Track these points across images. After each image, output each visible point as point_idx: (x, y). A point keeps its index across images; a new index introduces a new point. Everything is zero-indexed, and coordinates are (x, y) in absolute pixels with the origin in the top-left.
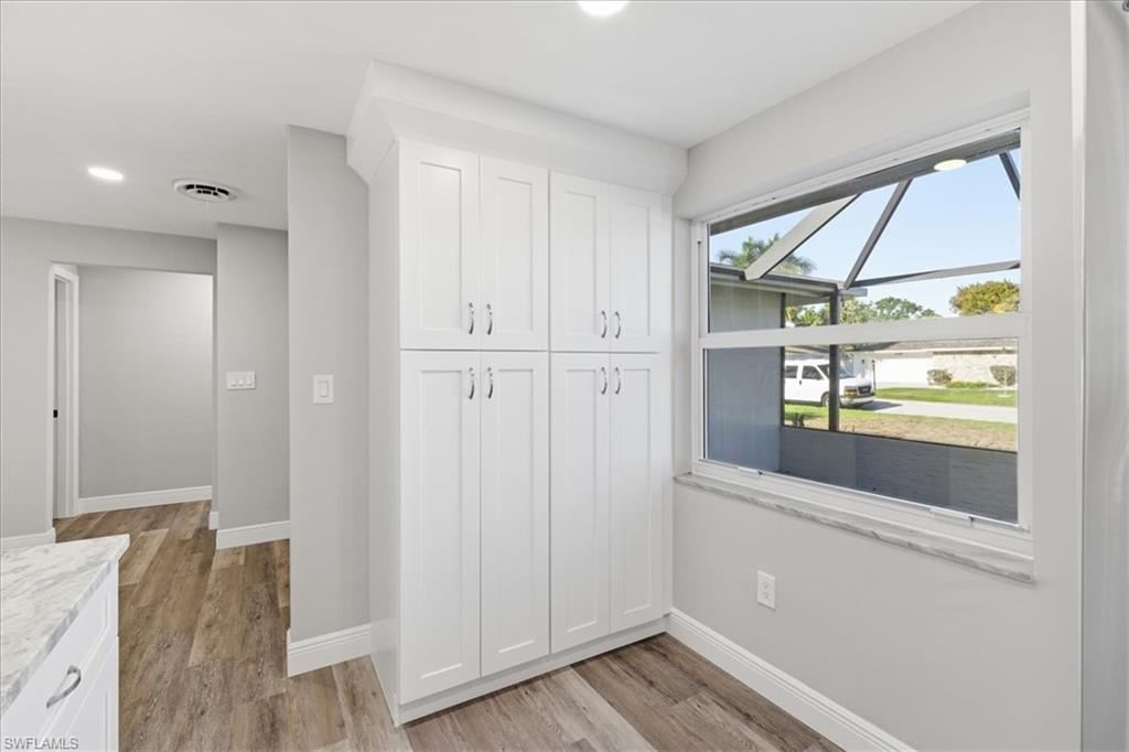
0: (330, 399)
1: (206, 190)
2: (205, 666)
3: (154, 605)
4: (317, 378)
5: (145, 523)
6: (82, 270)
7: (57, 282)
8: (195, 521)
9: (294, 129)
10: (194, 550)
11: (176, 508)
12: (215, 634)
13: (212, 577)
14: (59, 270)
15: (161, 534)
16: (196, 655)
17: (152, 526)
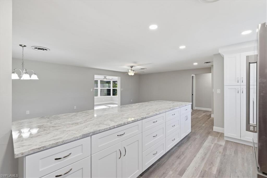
0: (220, 93)
1: (207, 63)
2: (204, 126)
3: (201, 120)
4: (218, 90)
5: (203, 112)
6: (196, 75)
7: (192, 76)
8: (210, 113)
9: (214, 55)
10: (208, 116)
11: (208, 111)
12: (206, 124)
13: (209, 120)
14: (193, 75)
15: (205, 114)
16: (204, 125)
17: (204, 113)
